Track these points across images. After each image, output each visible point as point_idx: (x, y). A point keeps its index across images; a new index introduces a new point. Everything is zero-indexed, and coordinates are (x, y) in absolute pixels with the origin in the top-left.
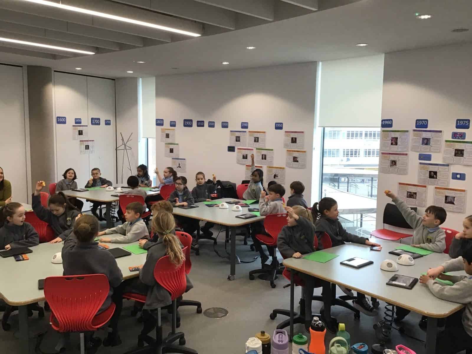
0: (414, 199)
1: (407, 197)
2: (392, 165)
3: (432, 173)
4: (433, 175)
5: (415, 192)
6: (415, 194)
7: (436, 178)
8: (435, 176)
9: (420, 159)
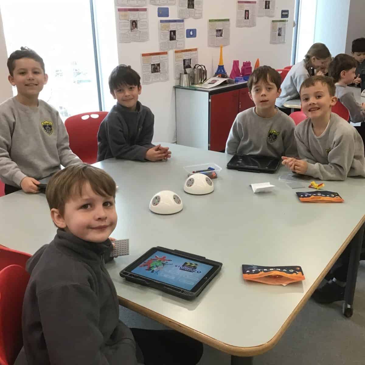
0: (158, 73)
1: (152, 72)
2: (132, 28)
3: (172, 33)
4: (173, 35)
5: (158, 63)
6: (158, 66)
7: (175, 40)
8: (174, 36)
9: (159, 15)
